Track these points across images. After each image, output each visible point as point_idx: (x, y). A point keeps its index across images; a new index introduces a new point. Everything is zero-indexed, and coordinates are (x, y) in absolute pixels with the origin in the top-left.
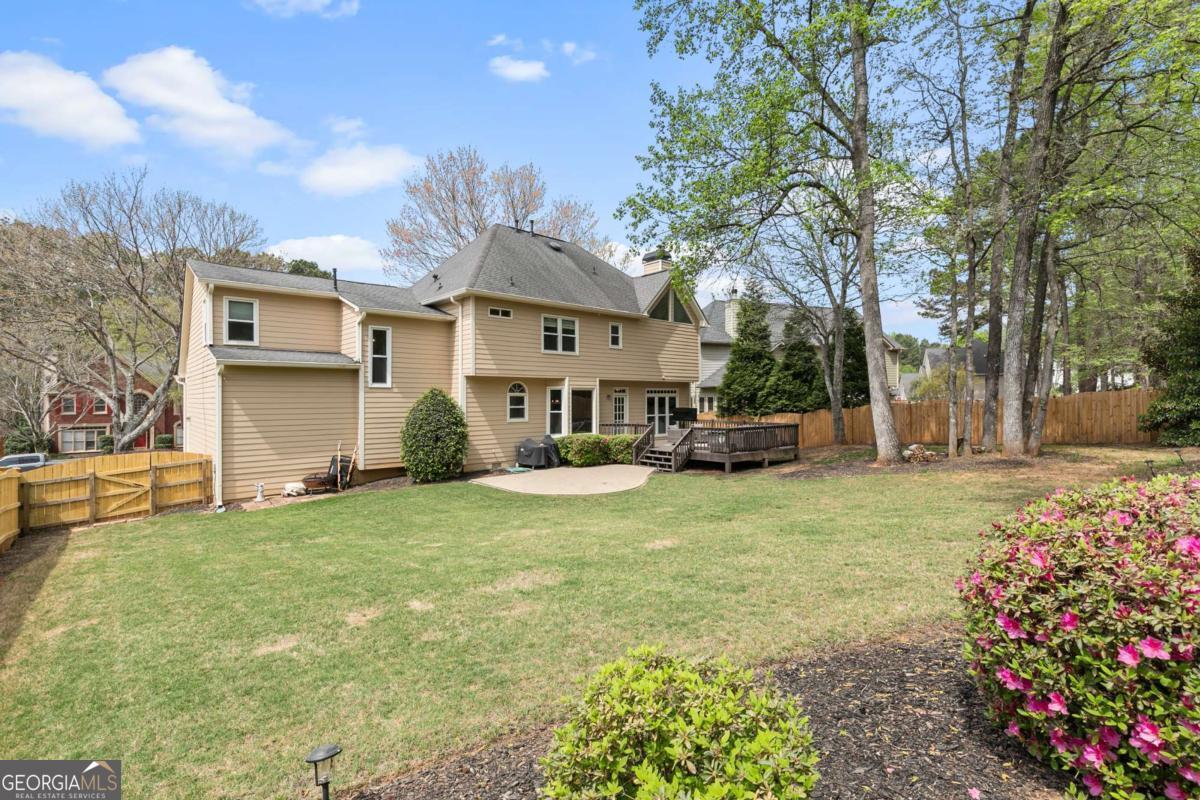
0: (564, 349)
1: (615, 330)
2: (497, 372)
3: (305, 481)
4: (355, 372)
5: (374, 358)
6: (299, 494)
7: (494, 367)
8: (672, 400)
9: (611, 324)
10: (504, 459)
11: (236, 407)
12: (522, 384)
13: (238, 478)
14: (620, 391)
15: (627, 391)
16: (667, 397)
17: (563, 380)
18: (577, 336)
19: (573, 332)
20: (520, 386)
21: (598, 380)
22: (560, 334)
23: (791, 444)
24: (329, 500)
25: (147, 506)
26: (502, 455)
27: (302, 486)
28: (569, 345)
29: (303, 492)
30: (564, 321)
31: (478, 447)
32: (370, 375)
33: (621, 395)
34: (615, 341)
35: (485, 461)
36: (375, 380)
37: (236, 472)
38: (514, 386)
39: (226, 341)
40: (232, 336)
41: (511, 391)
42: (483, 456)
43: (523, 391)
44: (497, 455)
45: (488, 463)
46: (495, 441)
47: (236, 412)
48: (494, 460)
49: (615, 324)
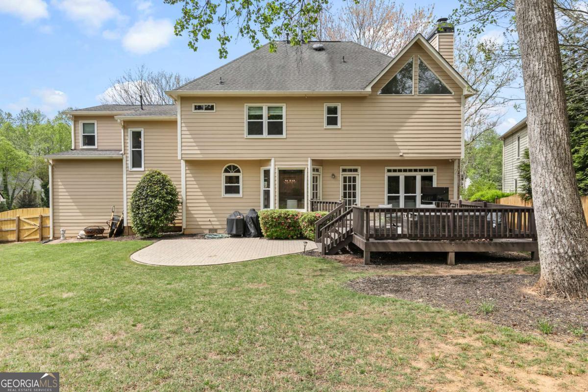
0: (269, 133)
1: (332, 111)
2: (201, 156)
3: (85, 230)
4: (121, 161)
5: (133, 151)
6: (82, 238)
7: (198, 152)
8: (427, 180)
9: (326, 106)
10: (220, 227)
11: (60, 183)
12: (236, 165)
13: (61, 225)
14: (350, 170)
15: (359, 170)
16: (418, 176)
17: (270, 160)
18: (284, 120)
19: (280, 117)
20: (235, 167)
21: (309, 160)
22: (265, 121)
23: (528, 236)
24: (86, 243)
25: (38, 236)
26: (217, 223)
27: (83, 233)
28: (276, 128)
29: (84, 237)
30: (269, 108)
31: (195, 216)
32: (130, 162)
33: (352, 174)
34: (332, 121)
35: (202, 227)
36: (134, 166)
37: (61, 221)
38: (229, 167)
39: (81, 146)
40: (85, 144)
41: (226, 171)
42: (200, 223)
43: (238, 171)
44: (213, 223)
45: (206, 229)
46: (211, 212)
47: (60, 187)
48: (211, 227)
49: (332, 105)
